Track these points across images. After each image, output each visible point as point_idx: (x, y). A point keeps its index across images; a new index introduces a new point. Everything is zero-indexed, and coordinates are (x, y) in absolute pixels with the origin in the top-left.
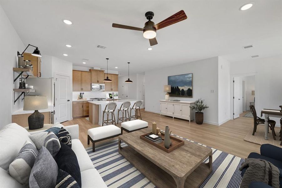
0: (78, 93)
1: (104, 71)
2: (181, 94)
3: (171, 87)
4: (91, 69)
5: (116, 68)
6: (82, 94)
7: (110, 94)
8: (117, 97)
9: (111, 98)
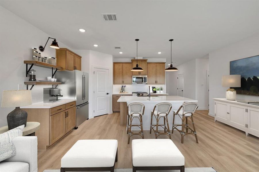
0: (120, 86)
1: (147, 60)
4: (133, 59)
5: (160, 53)
6: (124, 87)
7: (153, 88)
8: (161, 91)
9: (155, 92)
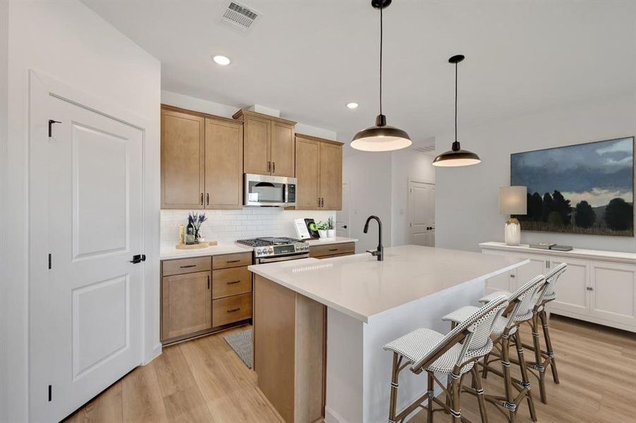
0: (182, 217)
1: (295, 123)
2: (573, 220)
3: (529, 195)
4: (245, 109)
6: (196, 223)
7: (309, 222)
8: (332, 232)
9: (316, 235)
